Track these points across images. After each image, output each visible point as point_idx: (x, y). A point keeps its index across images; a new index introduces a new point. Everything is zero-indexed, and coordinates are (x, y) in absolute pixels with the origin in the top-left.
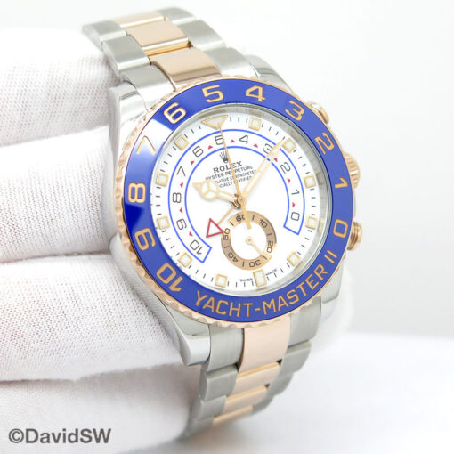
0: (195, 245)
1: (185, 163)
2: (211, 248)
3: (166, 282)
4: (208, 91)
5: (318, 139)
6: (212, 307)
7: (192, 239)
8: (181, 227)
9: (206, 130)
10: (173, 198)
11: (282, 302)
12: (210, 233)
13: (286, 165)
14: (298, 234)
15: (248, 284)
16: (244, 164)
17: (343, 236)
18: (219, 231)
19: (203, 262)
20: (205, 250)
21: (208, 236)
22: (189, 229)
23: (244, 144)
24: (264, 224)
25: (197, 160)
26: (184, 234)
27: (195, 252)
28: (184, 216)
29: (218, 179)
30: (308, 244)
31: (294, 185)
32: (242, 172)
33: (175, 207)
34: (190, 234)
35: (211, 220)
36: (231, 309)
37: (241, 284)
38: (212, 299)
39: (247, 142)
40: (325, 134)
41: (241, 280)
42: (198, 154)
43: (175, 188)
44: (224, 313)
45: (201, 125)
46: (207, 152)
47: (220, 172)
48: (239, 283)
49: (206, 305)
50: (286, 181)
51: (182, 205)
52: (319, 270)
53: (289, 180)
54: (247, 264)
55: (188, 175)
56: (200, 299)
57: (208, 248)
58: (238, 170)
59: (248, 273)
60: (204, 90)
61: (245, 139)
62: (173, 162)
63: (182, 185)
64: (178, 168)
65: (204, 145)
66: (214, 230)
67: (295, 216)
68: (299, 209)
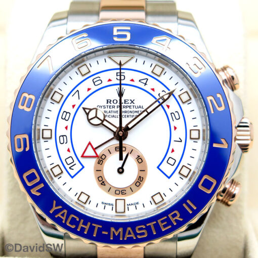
0: (70, 161)
1: (83, 89)
2: (83, 167)
3: (29, 184)
4: (118, 30)
5: (209, 98)
6: (64, 218)
7: (69, 154)
8: (62, 142)
9: (111, 64)
10: (63, 115)
11: (130, 233)
12: (85, 155)
13: (176, 114)
14: (169, 178)
15: (109, 208)
16: (137, 103)
17: (209, 192)
18: (95, 155)
19: (72, 177)
20: (78, 167)
21: (83, 156)
22: (69, 145)
23: (142, 86)
24: (140, 161)
25: (94, 88)
26: (63, 148)
27: (67, 167)
28: (67, 133)
29: (108, 110)
30: (176, 190)
31: (179, 134)
32: (132, 110)
33: (62, 124)
34: (69, 150)
35: (90, 143)
36: (81, 225)
37: (101, 206)
38: (65, 211)
39: (145, 84)
40: (219, 96)
41: (103, 203)
42: (96, 83)
43: (67, 107)
44: (73, 227)
45: (108, 60)
46: (105, 83)
47: (112, 104)
48: (100, 204)
49: (59, 215)
50: (173, 128)
51: (69, 123)
52: (175, 215)
53: (175, 128)
54: (113, 190)
55: (81, 100)
56: (54, 208)
57: (81, 167)
58: (130, 107)
59: (111, 199)
60: (115, 29)
61: (145, 81)
62: (71, 84)
63: (74, 106)
64: (75, 90)
65: (104, 77)
66: (90, 152)
67: (171, 161)
68: (177, 155)
